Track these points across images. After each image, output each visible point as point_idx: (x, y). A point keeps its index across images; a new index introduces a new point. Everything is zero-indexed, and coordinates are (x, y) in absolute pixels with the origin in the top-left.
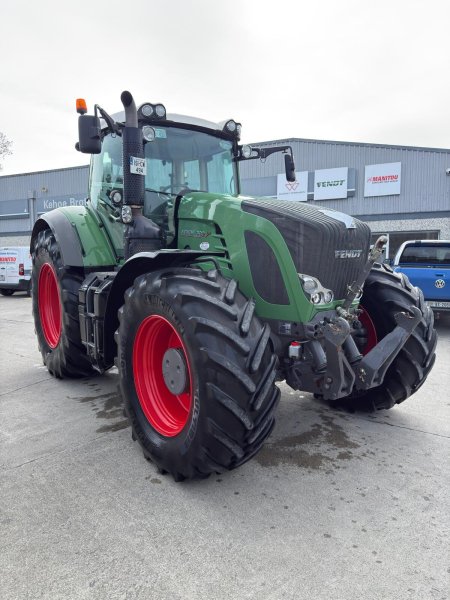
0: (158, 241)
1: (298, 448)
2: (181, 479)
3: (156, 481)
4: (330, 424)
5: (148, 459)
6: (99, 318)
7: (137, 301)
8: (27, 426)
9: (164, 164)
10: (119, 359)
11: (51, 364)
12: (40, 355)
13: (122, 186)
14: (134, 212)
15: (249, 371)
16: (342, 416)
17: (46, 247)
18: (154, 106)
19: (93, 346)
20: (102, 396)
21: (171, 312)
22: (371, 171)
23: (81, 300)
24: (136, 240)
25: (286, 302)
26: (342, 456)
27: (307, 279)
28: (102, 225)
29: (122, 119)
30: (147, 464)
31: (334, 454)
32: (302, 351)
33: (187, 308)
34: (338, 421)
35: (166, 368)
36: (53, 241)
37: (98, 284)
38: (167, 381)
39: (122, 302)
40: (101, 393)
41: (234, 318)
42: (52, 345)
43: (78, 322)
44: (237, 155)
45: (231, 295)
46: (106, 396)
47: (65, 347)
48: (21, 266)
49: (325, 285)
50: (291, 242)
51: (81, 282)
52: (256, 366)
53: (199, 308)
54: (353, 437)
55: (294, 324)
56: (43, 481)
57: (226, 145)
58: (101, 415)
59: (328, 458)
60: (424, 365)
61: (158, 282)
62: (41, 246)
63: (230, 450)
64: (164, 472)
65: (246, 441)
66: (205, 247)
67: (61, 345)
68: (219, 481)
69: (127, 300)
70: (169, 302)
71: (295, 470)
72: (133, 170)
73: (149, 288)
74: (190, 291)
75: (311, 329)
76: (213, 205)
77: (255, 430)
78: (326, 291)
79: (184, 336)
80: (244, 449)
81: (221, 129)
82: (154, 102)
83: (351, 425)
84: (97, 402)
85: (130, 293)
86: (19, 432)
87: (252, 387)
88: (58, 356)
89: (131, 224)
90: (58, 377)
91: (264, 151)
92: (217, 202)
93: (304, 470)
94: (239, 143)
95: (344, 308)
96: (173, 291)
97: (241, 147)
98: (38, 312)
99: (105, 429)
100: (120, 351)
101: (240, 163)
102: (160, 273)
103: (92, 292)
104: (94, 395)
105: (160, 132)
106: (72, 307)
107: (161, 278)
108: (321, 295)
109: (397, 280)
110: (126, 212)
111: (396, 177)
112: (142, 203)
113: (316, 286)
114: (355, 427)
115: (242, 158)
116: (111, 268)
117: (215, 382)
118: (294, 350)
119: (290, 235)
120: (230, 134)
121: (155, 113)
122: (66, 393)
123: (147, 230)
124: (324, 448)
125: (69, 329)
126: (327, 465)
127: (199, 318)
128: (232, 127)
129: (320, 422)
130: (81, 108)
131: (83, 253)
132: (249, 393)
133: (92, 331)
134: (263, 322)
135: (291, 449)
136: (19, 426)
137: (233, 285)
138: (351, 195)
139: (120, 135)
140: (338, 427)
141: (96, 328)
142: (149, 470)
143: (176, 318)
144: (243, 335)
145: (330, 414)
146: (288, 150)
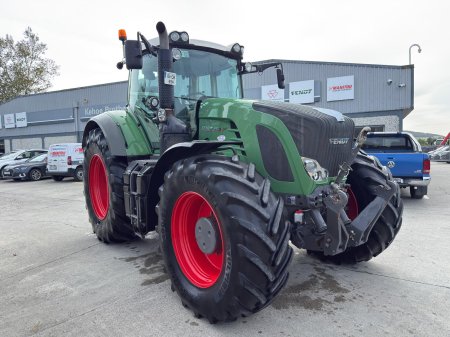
0: (186, 135)
1: (302, 294)
2: (215, 321)
3: (193, 324)
4: (323, 274)
5: (186, 306)
6: (141, 195)
7: (175, 181)
8: (85, 281)
9: (183, 78)
10: (159, 227)
11: (100, 232)
12: (90, 225)
13: (157, 94)
14: (167, 113)
15: (270, 234)
16: (331, 268)
17: (96, 142)
18: (180, 34)
19: (136, 218)
20: (142, 256)
21: (205, 188)
22: (332, 82)
23: (126, 181)
24: (169, 134)
25: (292, 180)
26: (338, 299)
27: (308, 161)
28: (140, 124)
29: (156, 43)
30: (185, 310)
31: (331, 297)
32: (304, 217)
33: (218, 186)
34: (329, 272)
35: (198, 233)
36: (102, 137)
37: (139, 169)
38: (200, 243)
39: (161, 182)
40: (141, 254)
41: (255, 192)
42: (100, 218)
43: (123, 199)
44: (241, 69)
45: (252, 174)
46: (145, 256)
47: (112, 219)
48: (70, 158)
49: (322, 166)
50: (294, 133)
51: (125, 169)
52: (275, 230)
53: (228, 185)
54: (343, 284)
55: (298, 197)
56: (104, 327)
57: (233, 63)
58: (143, 271)
59: (327, 301)
60: (395, 227)
61: (193, 166)
62: (92, 142)
63: (256, 298)
64: (199, 316)
65: (268, 290)
66: (221, 139)
67: (109, 218)
68: (244, 322)
69: (166, 181)
70: (203, 181)
71: (303, 312)
72: (166, 82)
73: (186, 171)
74: (220, 172)
75: (312, 200)
76: (226, 107)
77: (275, 281)
78: (323, 170)
79: (217, 208)
80: (267, 296)
81: (229, 50)
82: (180, 31)
83: (340, 274)
84: (138, 261)
85: (169, 175)
86: (80, 286)
87: (273, 248)
88: (105, 226)
89: (165, 122)
90: (106, 242)
91: (261, 67)
92: (230, 104)
93: (310, 312)
94: (243, 61)
95: (336, 183)
96: (206, 172)
97: (244, 64)
98: (89, 192)
99: (148, 283)
100: (160, 220)
101: (243, 76)
102: (194, 158)
103: (135, 176)
104: (135, 255)
105: (185, 53)
106: (118, 187)
107: (195, 162)
108: (319, 173)
109: (371, 161)
110: (162, 114)
111: (349, 87)
112: (173, 107)
113: (316, 166)
114: (343, 276)
115: (245, 72)
116: (147, 157)
117: (245, 243)
118: (298, 217)
119: (293, 128)
120: (235, 54)
121: (180, 39)
122: (113, 255)
123: (177, 126)
124: (322, 293)
125: (115, 204)
126: (326, 307)
127: (230, 193)
128: (237, 49)
129: (315, 273)
130: (122, 37)
131: (126, 145)
132: (271, 252)
133: (135, 205)
134: (277, 196)
135: (297, 295)
136: (79, 282)
137: (252, 167)
138: (317, 101)
139: (155, 55)
140: (330, 276)
141: (138, 203)
142: (187, 315)
143: (210, 193)
144: (264, 205)
145: (322, 266)
146: (279, 66)
